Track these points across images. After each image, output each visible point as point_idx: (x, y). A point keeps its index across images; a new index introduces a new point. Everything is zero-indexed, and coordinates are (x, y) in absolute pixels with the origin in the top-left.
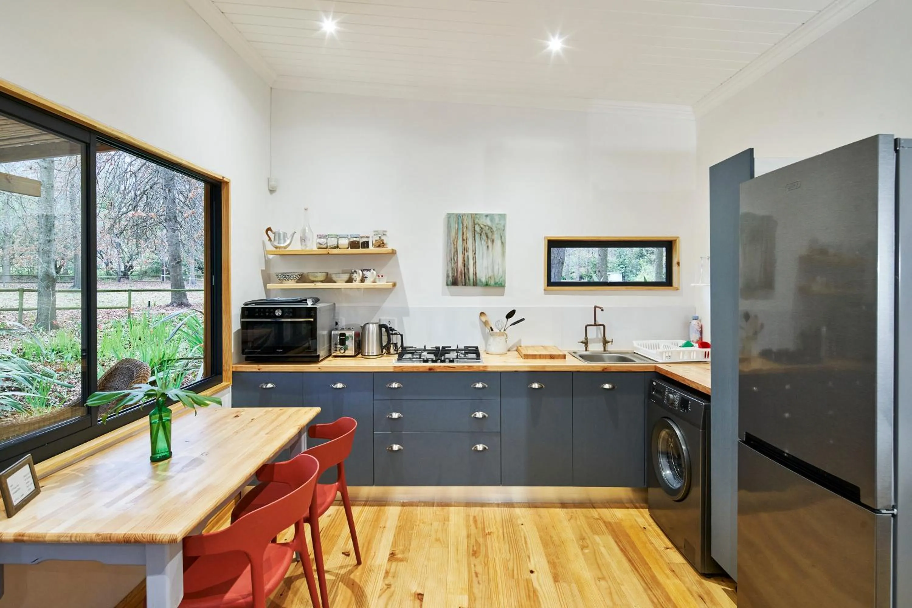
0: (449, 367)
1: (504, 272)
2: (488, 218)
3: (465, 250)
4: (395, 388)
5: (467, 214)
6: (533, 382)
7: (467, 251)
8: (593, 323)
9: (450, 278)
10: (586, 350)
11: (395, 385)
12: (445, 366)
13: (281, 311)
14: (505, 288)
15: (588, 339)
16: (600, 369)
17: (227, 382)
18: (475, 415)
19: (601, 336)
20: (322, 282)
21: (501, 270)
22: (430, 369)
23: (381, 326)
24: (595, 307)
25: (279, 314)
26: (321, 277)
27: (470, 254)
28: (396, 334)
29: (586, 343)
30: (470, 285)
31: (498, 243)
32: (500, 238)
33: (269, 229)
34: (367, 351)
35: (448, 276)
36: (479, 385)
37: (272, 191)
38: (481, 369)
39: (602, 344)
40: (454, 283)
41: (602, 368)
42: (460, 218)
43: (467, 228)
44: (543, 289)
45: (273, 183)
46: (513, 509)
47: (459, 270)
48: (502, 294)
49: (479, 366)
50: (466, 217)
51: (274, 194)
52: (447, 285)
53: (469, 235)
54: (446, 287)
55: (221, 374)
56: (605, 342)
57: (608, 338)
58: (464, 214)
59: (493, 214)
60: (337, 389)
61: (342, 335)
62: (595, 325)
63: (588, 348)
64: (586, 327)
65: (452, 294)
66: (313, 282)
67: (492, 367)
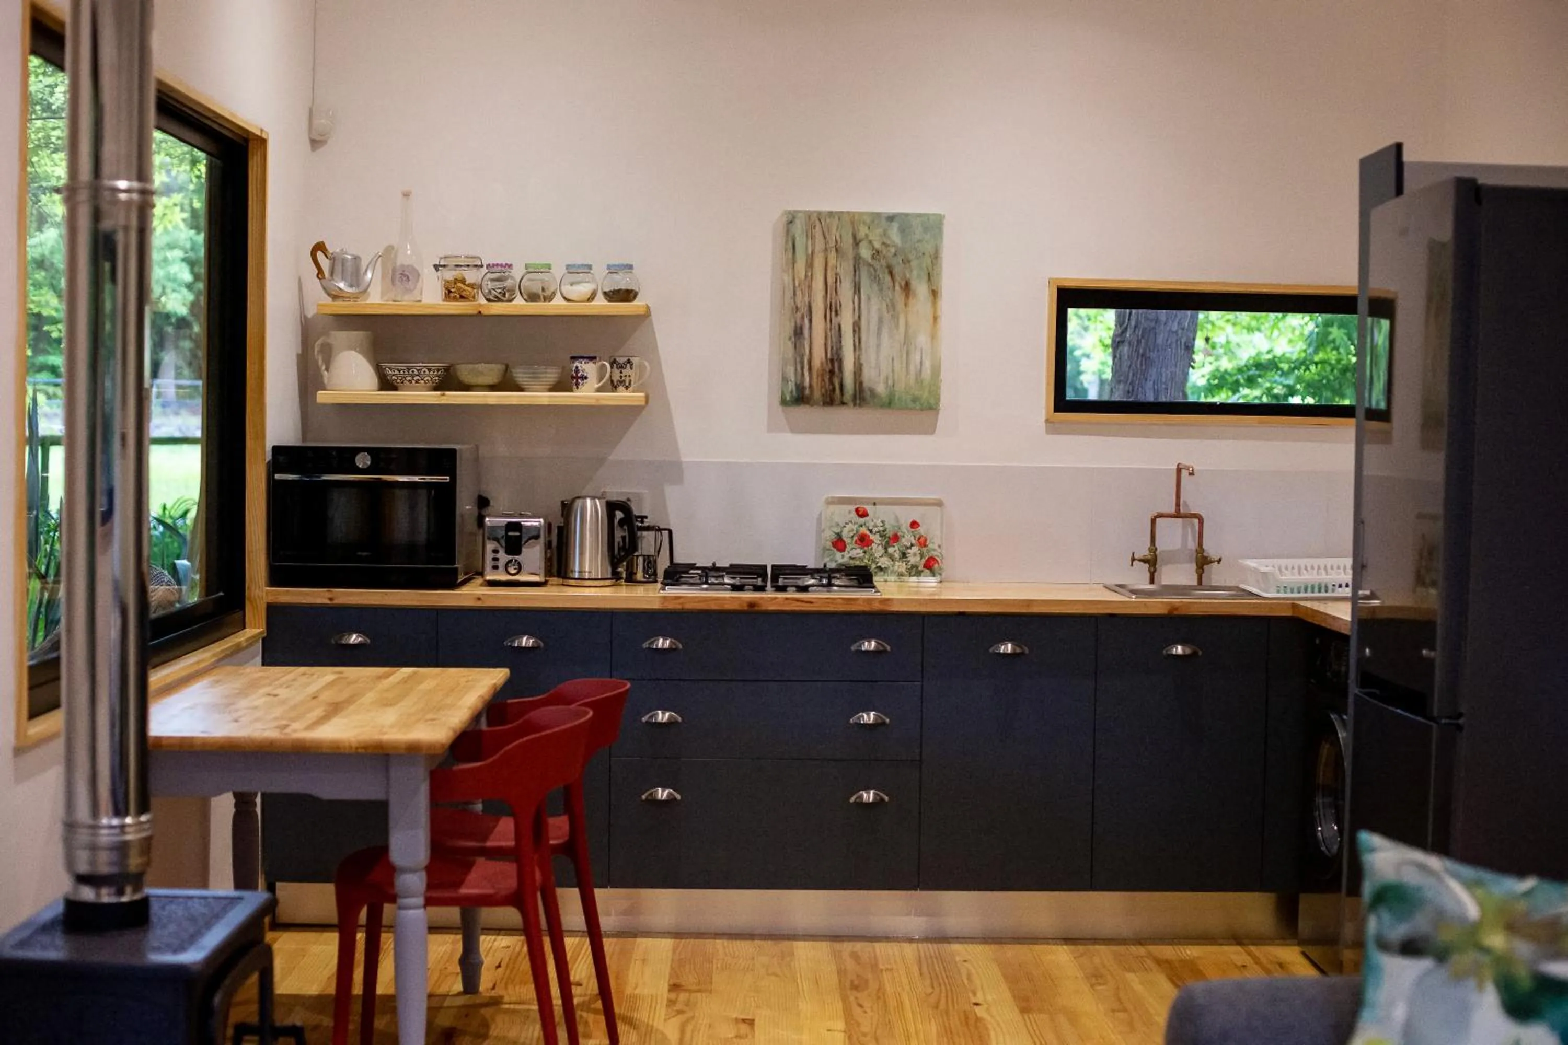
0: (797, 600)
1: (936, 371)
2: (895, 225)
3: (833, 309)
4: (663, 650)
5: (836, 212)
6: (1003, 641)
7: (837, 314)
8: (1172, 510)
9: (791, 386)
10: (1152, 581)
11: (662, 643)
12: (787, 599)
13: (369, 457)
14: (938, 413)
15: (1157, 552)
16: (1162, 611)
17: (255, 628)
18: (859, 718)
19: (1192, 545)
20: (492, 388)
21: (927, 364)
22: (752, 604)
23: (612, 507)
24: (1179, 470)
25: (365, 463)
26: (491, 373)
27: (846, 320)
28: (648, 529)
29: (1152, 562)
30: (843, 403)
31: (921, 289)
32: (926, 278)
33: (319, 247)
34: (577, 569)
35: (785, 380)
36: (870, 645)
37: (315, 143)
38: (877, 607)
39: (1194, 566)
40: (800, 398)
41: (1169, 607)
42: (817, 220)
43: (837, 250)
44: (1043, 419)
45: (321, 122)
46: (948, 945)
47: (817, 363)
48: (930, 429)
49: (869, 601)
50: (836, 222)
51: (321, 151)
52: (784, 402)
53: (845, 270)
54: (780, 408)
55: (243, 608)
56: (1203, 562)
57: (1211, 549)
58: (831, 214)
59: (907, 215)
60: (520, 648)
61: (511, 526)
62: (1178, 515)
63: (1156, 574)
64: (1153, 522)
65: (795, 429)
66: (467, 388)
67: (901, 601)
